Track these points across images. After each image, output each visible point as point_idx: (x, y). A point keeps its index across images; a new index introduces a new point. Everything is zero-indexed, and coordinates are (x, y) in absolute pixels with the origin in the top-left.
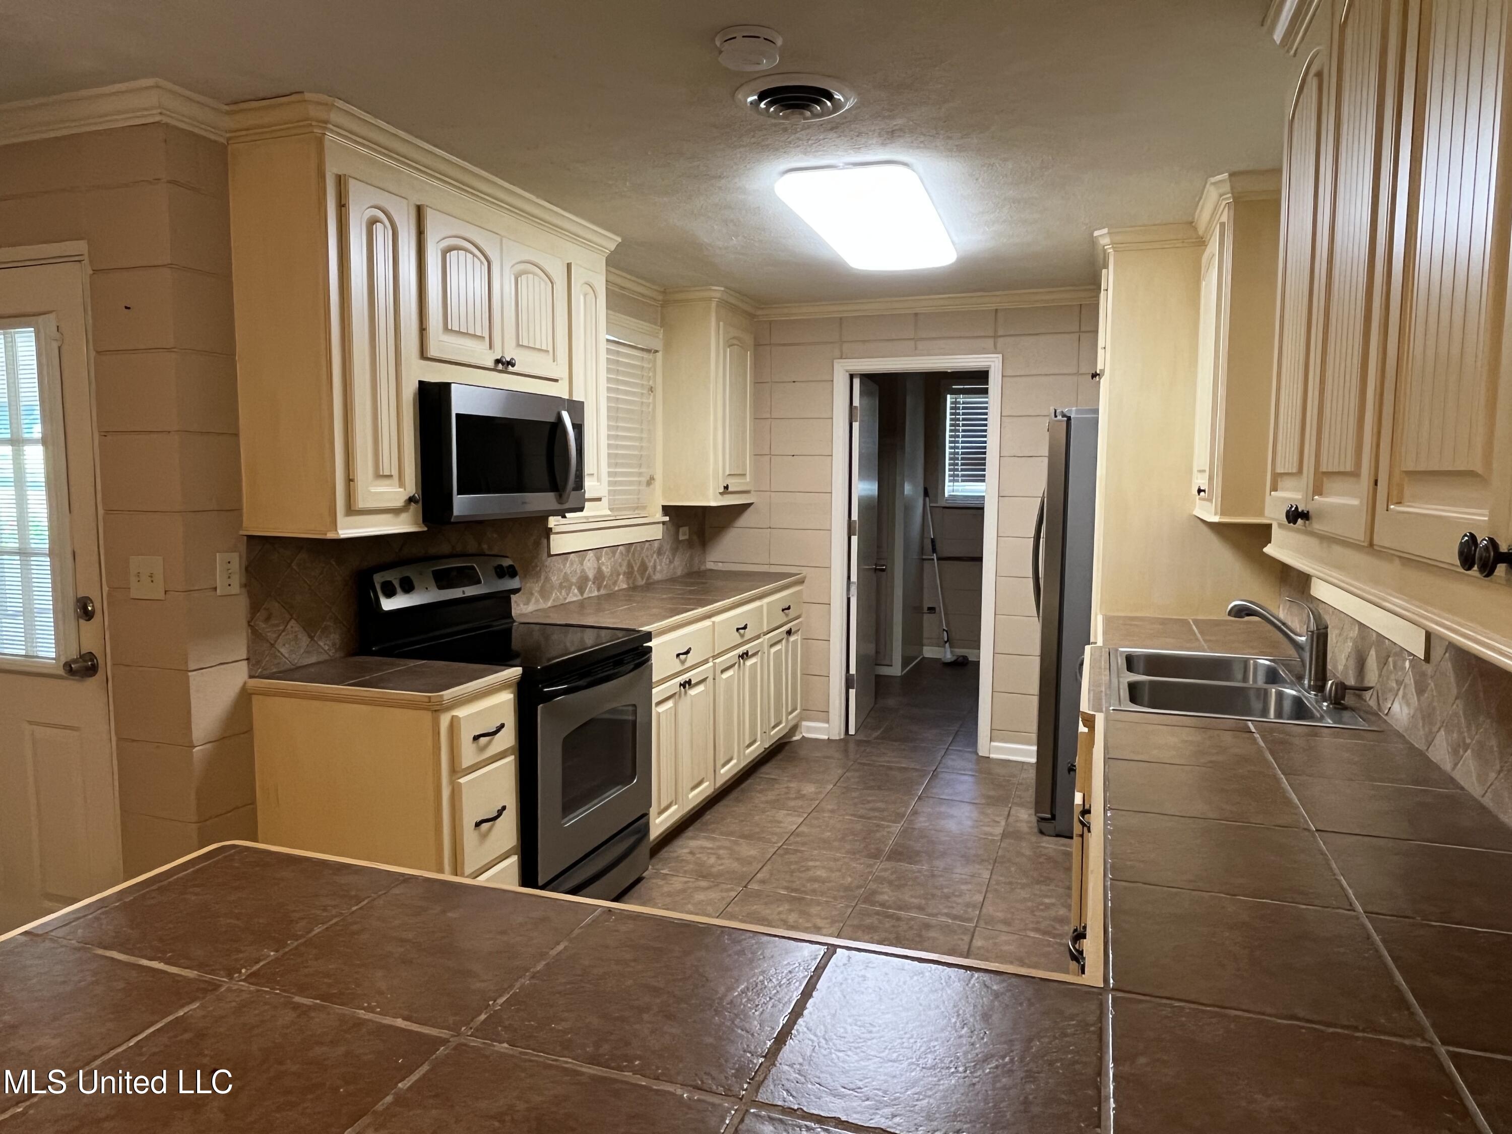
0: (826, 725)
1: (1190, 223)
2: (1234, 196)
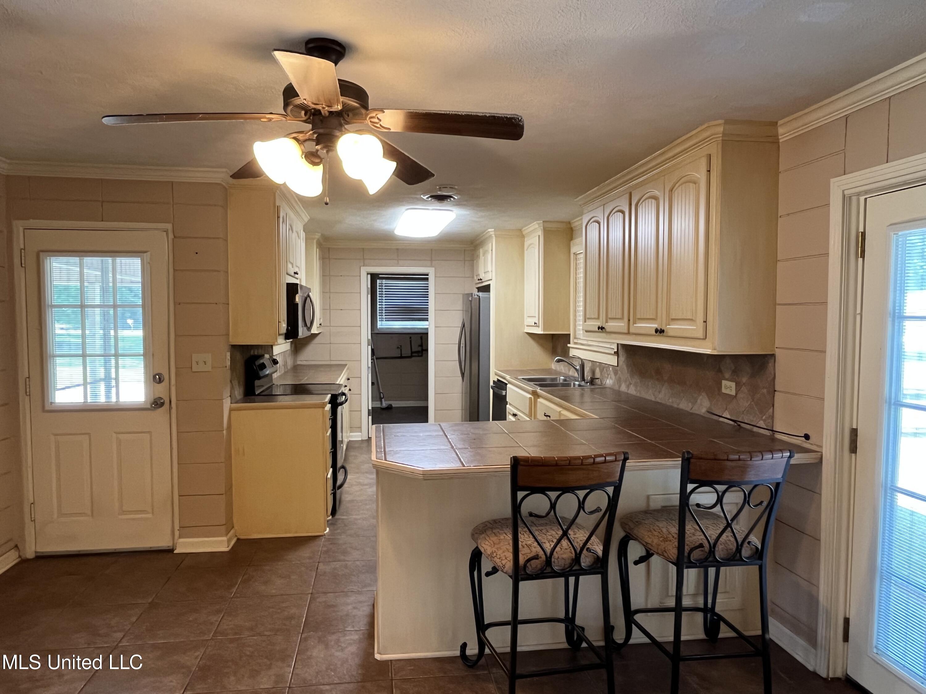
0: (360, 434)
1: (520, 230)
2: (544, 228)
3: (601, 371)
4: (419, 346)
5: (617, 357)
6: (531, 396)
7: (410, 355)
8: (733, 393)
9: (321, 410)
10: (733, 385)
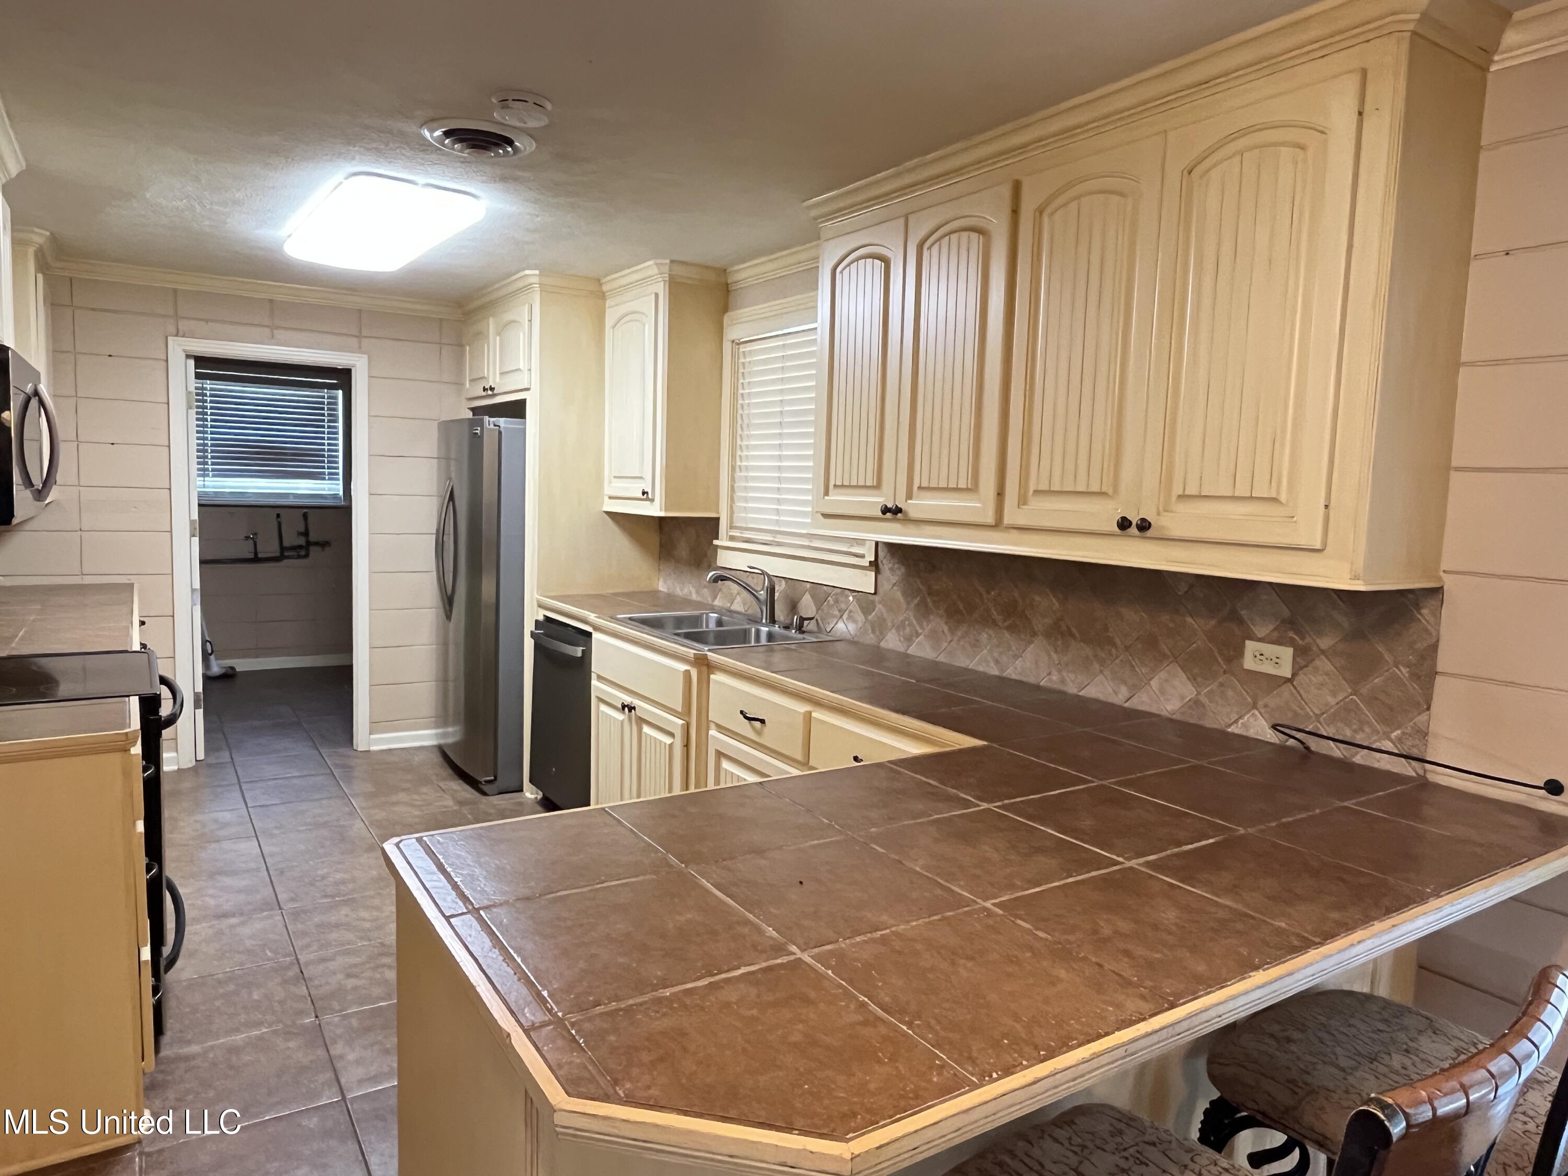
0: (174, 754)
1: (598, 282)
2: (671, 277)
3: (820, 602)
4: (300, 534)
5: (873, 574)
6: (687, 668)
7: (278, 554)
8: (1286, 671)
9: (116, 757)
10: (1287, 653)
